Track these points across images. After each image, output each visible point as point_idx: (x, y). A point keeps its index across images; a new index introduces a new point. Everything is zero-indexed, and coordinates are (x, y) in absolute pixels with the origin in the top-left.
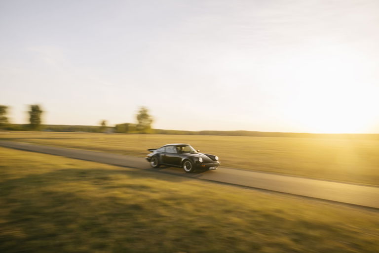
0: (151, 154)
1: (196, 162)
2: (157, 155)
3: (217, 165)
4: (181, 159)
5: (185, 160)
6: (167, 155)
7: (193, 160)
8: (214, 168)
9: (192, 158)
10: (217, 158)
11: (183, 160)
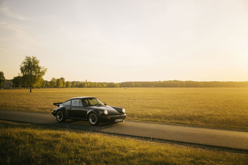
0: (56, 108)
1: (101, 114)
2: (63, 109)
3: (124, 118)
4: (87, 112)
5: (90, 113)
6: (73, 109)
7: (98, 113)
8: (120, 120)
9: (97, 111)
10: (124, 111)
11: (88, 113)
